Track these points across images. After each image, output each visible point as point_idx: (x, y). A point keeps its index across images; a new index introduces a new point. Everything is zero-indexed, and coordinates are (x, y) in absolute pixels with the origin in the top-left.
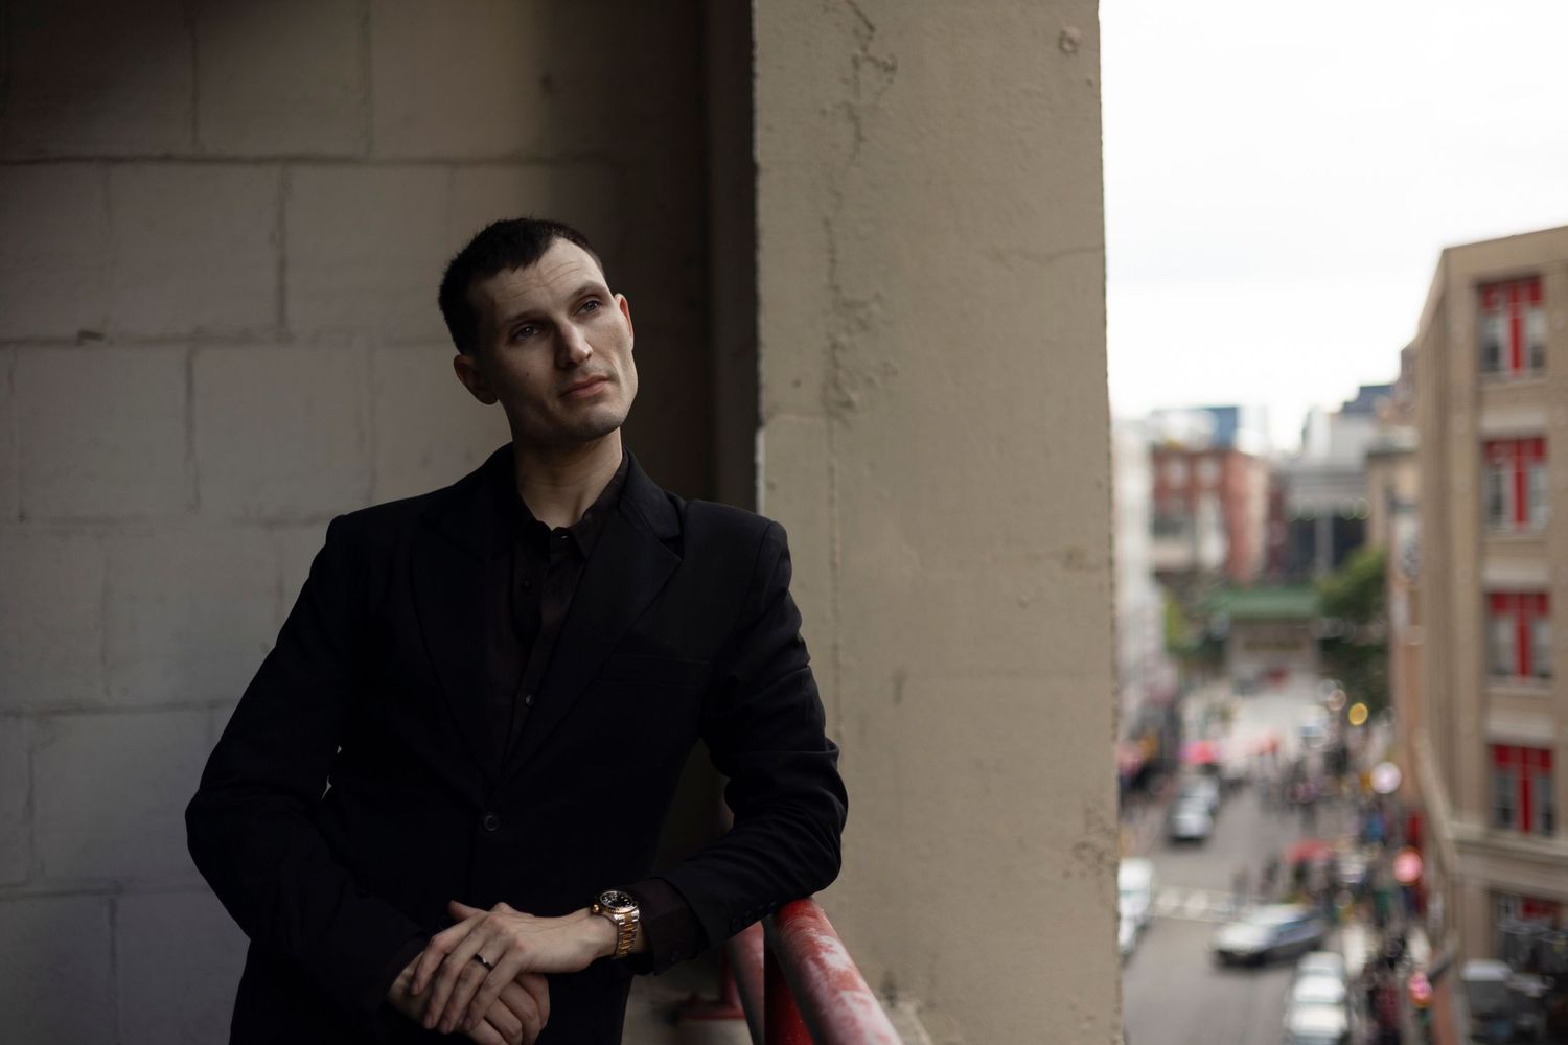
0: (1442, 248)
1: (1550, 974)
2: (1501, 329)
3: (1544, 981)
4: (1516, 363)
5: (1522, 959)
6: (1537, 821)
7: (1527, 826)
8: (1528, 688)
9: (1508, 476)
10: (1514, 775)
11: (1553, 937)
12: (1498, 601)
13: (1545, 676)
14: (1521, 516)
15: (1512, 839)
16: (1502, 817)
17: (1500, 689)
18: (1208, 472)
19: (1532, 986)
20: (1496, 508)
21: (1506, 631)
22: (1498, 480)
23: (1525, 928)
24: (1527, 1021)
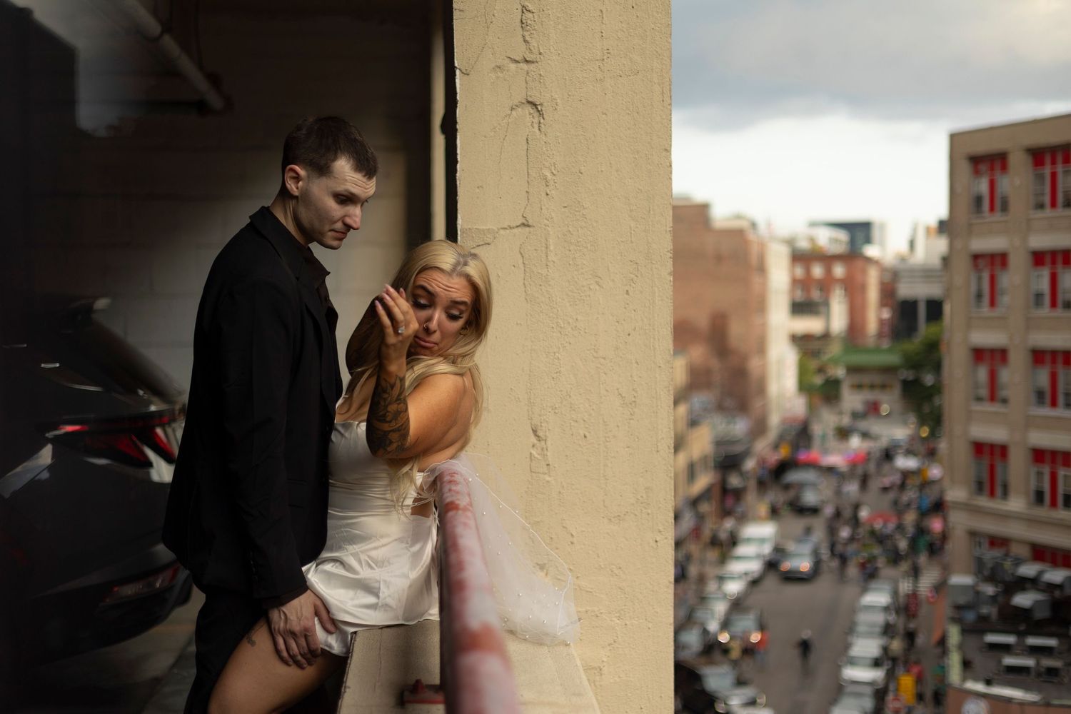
0: (949, 134)
1: (1000, 582)
2: (983, 186)
3: (997, 587)
4: (992, 209)
5: (986, 573)
6: (999, 491)
7: (992, 494)
8: (995, 408)
9: (986, 276)
10: (986, 462)
11: (1005, 560)
12: (979, 354)
13: (1005, 401)
14: (993, 303)
15: (984, 502)
16: (980, 487)
17: (977, 407)
18: (839, 270)
19: (989, 590)
20: (979, 296)
21: (982, 373)
22: (980, 279)
23: (990, 555)
24: (985, 610)
